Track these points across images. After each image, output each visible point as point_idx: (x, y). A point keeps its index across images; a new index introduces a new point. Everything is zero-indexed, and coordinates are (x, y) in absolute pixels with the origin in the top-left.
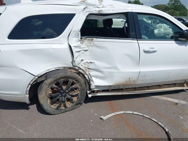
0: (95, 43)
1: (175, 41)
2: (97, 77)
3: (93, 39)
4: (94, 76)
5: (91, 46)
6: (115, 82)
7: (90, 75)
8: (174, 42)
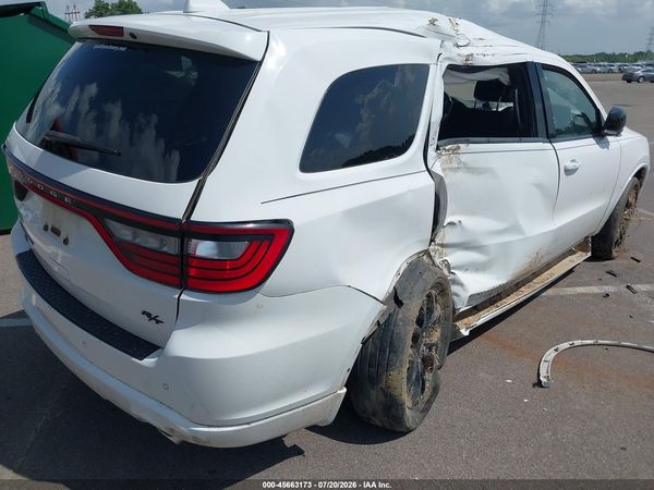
0: (463, 158)
1: (593, 137)
2: (465, 268)
3: (459, 148)
4: (459, 268)
5: (451, 169)
6: (511, 273)
7: (448, 266)
8: (591, 141)
